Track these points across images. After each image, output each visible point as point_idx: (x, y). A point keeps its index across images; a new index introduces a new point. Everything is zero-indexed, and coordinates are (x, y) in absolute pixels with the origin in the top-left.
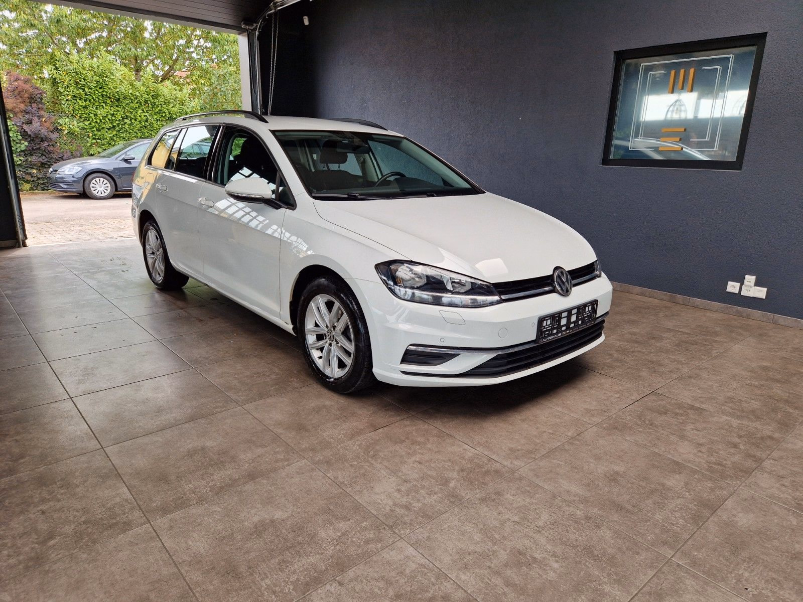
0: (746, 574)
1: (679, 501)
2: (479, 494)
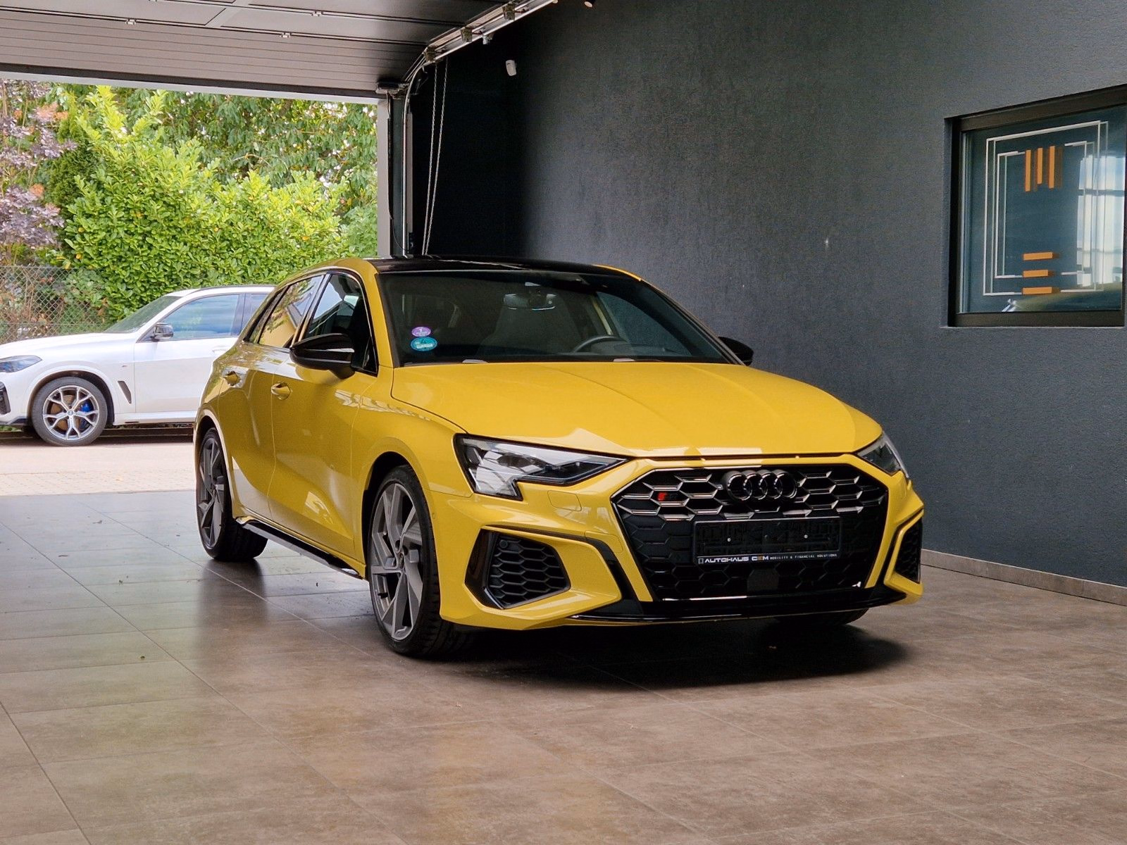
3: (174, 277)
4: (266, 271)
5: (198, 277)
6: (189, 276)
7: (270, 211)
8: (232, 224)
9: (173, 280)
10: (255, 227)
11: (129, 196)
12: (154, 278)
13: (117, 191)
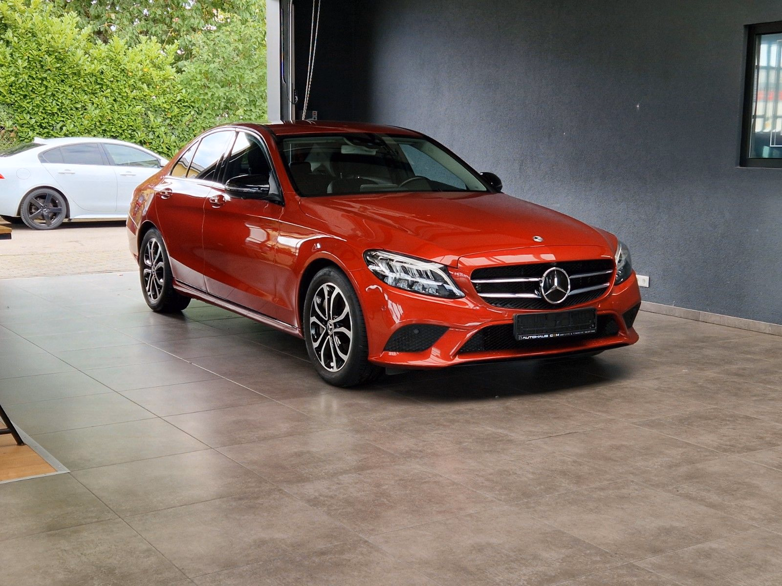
0: (686, 487)
1: (667, 459)
2: (486, 448)
3: (63, 110)
4: (127, 107)
5: (80, 109)
6: (74, 109)
7: (128, 64)
8: (102, 73)
9: (63, 112)
10: (118, 75)
11: (30, 51)
12: (50, 110)
13: (21, 48)
